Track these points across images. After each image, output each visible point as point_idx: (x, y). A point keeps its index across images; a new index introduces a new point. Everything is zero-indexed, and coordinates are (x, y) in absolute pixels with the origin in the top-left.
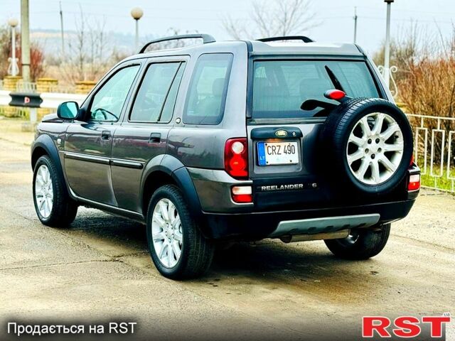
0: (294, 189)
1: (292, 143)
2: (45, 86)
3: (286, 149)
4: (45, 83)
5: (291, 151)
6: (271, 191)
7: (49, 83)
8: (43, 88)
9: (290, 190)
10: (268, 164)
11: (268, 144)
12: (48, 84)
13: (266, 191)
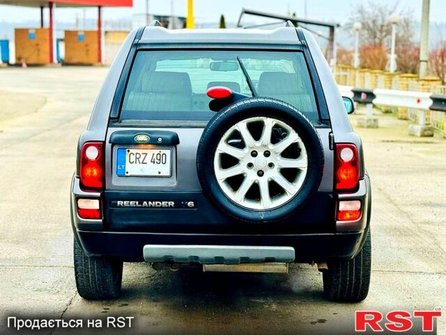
0: (161, 207)
1: (163, 151)
2: (403, 82)
3: (155, 157)
4: (405, 79)
5: (160, 160)
6: (130, 207)
7: (409, 79)
8: (402, 84)
9: (155, 207)
10: (128, 175)
11: (131, 151)
12: (407, 80)
13: (124, 207)
